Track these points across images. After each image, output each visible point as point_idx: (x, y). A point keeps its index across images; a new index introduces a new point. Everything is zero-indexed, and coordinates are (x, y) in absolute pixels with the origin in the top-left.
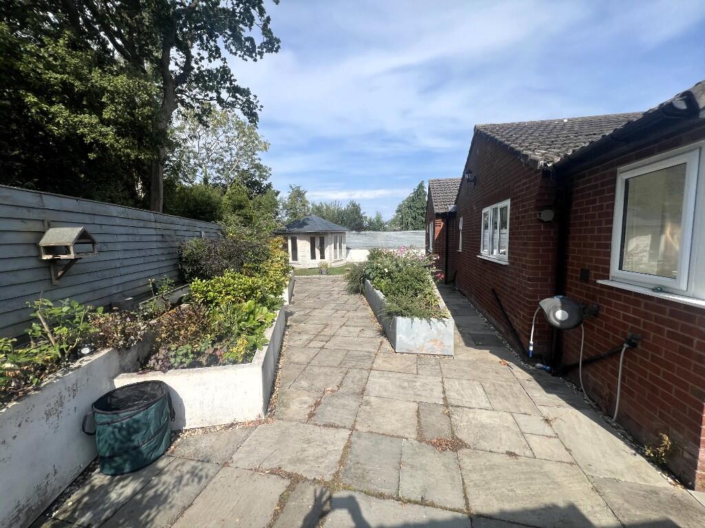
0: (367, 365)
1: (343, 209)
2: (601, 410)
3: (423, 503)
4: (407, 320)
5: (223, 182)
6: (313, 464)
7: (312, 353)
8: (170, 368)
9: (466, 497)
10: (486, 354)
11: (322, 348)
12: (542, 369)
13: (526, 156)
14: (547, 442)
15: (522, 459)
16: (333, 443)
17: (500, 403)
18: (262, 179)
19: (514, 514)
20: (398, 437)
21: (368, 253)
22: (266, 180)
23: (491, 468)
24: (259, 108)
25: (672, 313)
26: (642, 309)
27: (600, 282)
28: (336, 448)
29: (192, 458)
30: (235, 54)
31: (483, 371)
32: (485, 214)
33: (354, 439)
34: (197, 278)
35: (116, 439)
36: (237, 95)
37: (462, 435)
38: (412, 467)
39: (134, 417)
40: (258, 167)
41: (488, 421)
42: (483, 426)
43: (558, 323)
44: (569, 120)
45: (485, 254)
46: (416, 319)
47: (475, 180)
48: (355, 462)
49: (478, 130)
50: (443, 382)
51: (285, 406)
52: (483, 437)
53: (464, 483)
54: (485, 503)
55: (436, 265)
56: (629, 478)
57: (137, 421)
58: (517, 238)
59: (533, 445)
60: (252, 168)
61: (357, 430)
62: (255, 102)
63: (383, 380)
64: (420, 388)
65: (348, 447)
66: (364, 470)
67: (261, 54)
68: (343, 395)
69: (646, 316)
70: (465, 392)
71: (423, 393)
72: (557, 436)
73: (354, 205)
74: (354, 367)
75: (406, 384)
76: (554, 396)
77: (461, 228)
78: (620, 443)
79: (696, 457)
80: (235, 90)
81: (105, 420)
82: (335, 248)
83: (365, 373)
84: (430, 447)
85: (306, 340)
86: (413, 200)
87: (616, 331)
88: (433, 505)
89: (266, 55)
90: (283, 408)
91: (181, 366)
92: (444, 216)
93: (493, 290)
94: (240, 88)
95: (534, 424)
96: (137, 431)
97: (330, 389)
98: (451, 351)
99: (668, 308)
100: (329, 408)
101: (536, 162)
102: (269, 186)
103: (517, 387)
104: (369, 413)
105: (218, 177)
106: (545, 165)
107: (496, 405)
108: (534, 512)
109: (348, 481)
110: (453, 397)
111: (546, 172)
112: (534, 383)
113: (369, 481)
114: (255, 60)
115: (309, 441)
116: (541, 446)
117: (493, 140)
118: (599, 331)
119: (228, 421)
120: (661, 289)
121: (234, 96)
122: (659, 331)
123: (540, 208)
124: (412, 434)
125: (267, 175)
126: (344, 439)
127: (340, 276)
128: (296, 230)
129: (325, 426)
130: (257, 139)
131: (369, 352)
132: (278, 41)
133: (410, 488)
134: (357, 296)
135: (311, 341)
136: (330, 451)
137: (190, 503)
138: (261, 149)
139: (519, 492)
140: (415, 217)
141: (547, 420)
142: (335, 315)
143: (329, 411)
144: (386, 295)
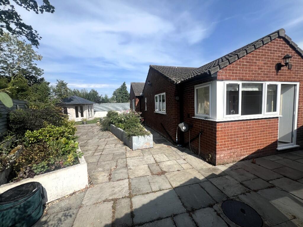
0: (124, 157)
1: (88, 93)
2: (195, 154)
3: (160, 190)
4: (136, 137)
5: (7, 75)
6: (119, 193)
7: (97, 158)
8: (35, 175)
9: (171, 185)
10: (162, 145)
11: (101, 154)
12: (179, 146)
13: (171, 79)
14: (186, 165)
15: (181, 171)
16: (124, 185)
17: (171, 158)
18: (37, 75)
19: (184, 184)
20: (146, 176)
21: (107, 113)
22: (40, 76)
23: (175, 175)
24: (39, 38)
25: (209, 124)
26: (203, 123)
27: (193, 117)
28: (126, 186)
29: (60, 211)
30: (21, 5)
31: (164, 150)
32: (156, 97)
33: (131, 181)
34: (28, 130)
35: (17, 214)
36: (23, 28)
37: (164, 170)
38: (153, 182)
39: (27, 200)
40: (34, 68)
41: (170, 164)
42: (169, 166)
43: (183, 131)
44: (177, 67)
45: (157, 111)
46: (140, 136)
47: (151, 85)
48: (135, 187)
49: (151, 67)
50: (153, 156)
51: (96, 179)
52: (170, 168)
53: (169, 182)
54: (176, 184)
55: (141, 116)
56: (204, 167)
57: (29, 202)
58: (169, 105)
59: (183, 166)
60: (30, 68)
61: (130, 178)
62: (36, 34)
63: (132, 160)
64: (146, 160)
65: (130, 184)
66: (139, 188)
67: (42, 11)
68: (119, 169)
69: (204, 125)
70: (160, 157)
71: (148, 161)
72: (188, 163)
73: (94, 91)
74: (119, 158)
75: (141, 160)
76: (184, 153)
77: (146, 101)
78: (201, 160)
79: (216, 158)
80: (21, 25)
81: (9, 207)
82: (89, 111)
83: (125, 160)
84: (156, 175)
85: (92, 153)
86: (121, 90)
87: (197, 131)
88: (163, 190)
89: (45, 12)
90: (95, 180)
91: (41, 173)
92: (138, 97)
93: (161, 123)
94: (25, 25)
95: (182, 161)
96: (29, 207)
97: (113, 168)
98: (152, 146)
99: (208, 123)
100: (116, 175)
101: (174, 82)
102: (42, 79)
103: (174, 153)
104: (132, 172)
105: (3, 72)
106: (176, 83)
107: (171, 159)
108: (188, 182)
109: (135, 193)
110: (158, 160)
111: (176, 85)
112: (178, 151)
113: (142, 191)
114: (37, 13)
115: (114, 187)
116: (184, 166)
117: (158, 72)
118: (193, 131)
119: (71, 192)
120: (206, 118)
121: (21, 28)
122: (206, 128)
123: (175, 96)
124: (149, 173)
125: (41, 73)
126: (127, 182)
127: (94, 124)
128: (67, 103)
129: (117, 180)
130: (33, 53)
131: (122, 152)
132: (53, 8)
133: (155, 188)
134: (107, 132)
135: (94, 153)
136: (124, 188)
137: (72, 225)
138: (36, 59)
139: (183, 179)
140: (123, 96)
141: (184, 159)
142: (100, 141)
143: (117, 175)
144: (124, 129)
